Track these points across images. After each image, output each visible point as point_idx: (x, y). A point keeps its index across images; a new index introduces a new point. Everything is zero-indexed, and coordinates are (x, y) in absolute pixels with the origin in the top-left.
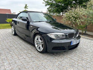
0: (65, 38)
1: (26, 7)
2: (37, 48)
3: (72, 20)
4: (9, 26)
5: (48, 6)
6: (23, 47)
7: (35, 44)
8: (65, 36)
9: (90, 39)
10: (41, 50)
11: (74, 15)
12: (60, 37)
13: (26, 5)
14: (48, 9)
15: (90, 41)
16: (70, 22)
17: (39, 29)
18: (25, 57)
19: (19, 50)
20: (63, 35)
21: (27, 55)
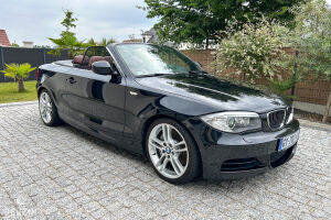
0: (260, 126)
1: (68, 21)
2: (159, 168)
3: (245, 65)
4: (15, 92)
5: (157, 20)
6: (103, 166)
7: (151, 152)
8: (259, 122)
9: (313, 128)
10: (179, 175)
11: (254, 47)
12: (243, 127)
13: (69, 15)
14: (156, 27)
15: (315, 132)
16: (239, 72)
17: (163, 102)
18: (126, 204)
19: (93, 180)
20: (252, 119)
21: (132, 194)
